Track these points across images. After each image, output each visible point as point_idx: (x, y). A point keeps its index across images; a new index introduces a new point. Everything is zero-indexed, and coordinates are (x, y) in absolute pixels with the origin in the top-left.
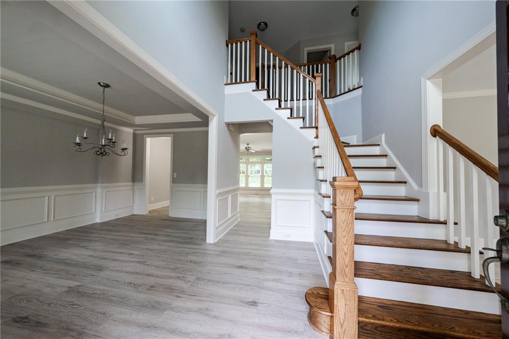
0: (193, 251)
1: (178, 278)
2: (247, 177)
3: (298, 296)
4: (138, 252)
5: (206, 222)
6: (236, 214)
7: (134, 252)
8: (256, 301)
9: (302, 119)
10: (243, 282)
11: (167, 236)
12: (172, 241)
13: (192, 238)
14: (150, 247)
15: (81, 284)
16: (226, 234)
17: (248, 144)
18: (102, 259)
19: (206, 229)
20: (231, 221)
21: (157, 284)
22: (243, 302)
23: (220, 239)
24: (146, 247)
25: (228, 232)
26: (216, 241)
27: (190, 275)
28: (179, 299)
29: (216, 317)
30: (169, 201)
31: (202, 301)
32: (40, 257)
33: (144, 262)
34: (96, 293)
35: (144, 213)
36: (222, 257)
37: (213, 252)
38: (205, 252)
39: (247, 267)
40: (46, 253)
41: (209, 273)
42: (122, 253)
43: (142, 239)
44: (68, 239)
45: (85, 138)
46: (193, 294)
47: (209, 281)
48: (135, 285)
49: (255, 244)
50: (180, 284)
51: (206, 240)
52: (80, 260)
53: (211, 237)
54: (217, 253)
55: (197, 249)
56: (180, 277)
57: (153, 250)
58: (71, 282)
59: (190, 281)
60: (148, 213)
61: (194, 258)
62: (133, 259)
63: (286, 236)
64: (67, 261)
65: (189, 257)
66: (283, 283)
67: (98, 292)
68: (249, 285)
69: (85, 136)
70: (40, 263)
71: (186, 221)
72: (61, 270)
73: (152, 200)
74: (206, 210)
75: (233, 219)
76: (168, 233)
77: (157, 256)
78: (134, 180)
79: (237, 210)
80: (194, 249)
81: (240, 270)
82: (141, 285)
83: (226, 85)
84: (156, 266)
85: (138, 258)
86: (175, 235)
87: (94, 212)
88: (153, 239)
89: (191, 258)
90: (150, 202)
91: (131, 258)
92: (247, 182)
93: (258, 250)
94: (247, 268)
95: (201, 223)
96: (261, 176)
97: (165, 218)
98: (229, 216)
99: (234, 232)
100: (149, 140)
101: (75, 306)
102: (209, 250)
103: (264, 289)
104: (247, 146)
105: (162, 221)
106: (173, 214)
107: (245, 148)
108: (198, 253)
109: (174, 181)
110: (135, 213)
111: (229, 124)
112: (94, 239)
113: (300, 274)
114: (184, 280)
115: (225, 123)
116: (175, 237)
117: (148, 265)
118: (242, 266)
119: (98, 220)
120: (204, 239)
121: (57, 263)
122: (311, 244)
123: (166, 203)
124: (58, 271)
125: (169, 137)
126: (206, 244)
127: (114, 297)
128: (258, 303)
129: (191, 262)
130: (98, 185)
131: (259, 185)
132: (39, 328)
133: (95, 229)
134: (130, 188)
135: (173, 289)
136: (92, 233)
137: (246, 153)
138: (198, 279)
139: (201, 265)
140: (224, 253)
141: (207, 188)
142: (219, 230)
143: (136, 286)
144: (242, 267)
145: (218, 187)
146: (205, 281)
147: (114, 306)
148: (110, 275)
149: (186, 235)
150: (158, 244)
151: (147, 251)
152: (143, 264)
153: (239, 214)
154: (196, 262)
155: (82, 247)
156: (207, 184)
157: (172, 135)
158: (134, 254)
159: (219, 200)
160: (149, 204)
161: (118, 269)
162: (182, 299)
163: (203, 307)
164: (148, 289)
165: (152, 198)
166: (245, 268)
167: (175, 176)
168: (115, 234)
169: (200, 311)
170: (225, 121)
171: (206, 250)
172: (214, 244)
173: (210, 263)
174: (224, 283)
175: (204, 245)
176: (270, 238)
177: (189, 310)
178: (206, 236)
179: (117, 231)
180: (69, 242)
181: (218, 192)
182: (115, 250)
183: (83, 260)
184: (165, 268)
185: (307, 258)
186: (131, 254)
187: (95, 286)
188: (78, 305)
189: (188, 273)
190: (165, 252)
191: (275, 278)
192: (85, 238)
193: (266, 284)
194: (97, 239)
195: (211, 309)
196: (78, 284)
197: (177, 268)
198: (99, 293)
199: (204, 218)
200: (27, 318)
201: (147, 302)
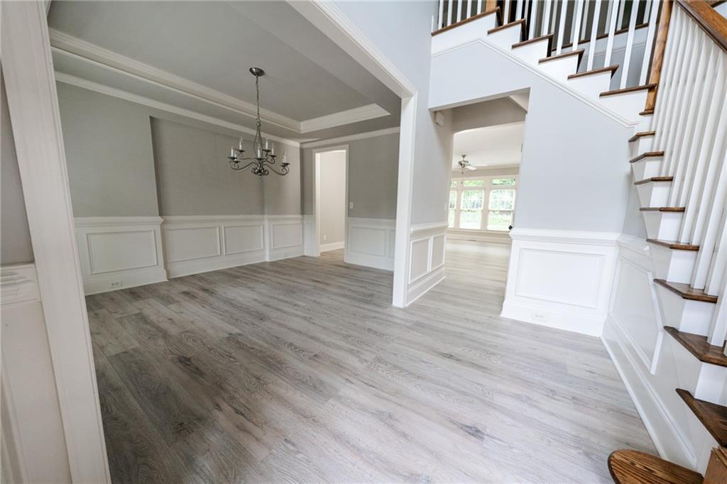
0: (373, 314)
1: (351, 351)
2: (458, 212)
3: (577, 448)
4: (304, 304)
5: (393, 275)
6: (440, 268)
7: (301, 303)
8: (479, 428)
9: (609, 74)
10: (452, 385)
11: (341, 288)
12: (345, 296)
13: (372, 295)
14: (318, 300)
15: (241, 332)
16: (422, 296)
17: (464, 156)
18: (265, 305)
19: (392, 284)
20: (430, 278)
21: (323, 353)
22: (452, 422)
23: (412, 304)
24: (313, 299)
25: (425, 294)
26: (407, 305)
27: (367, 351)
28: (349, 384)
29: (405, 435)
30: (344, 242)
31: (384, 398)
32: (211, 293)
33: (310, 318)
34: (254, 348)
35: (315, 255)
36: (415, 333)
37: (403, 323)
38: (390, 319)
39: (461, 358)
40: (216, 289)
41: (396, 355)
42: (286, 302)
43: (310, 287)
44: (238, 277)
45: (242, 151)
46: (371, 383)
47: (395, 367)
48: (296, 348)
49: (474, 321)
50: (352, 361)
51: (392, 301)
52: (245, 303)
53: (400, 298)
54: (408, 324)
55: (379, 313)
56: (353, 350)
57: (322, 304)
58: (233, 327)
59: (366, 361)
60: (319, 255)
61: (374, 326)
62: (298, 313)
63: (537, 316)
64: (233, 302)
65: (367, 322)
66: (535, 406)
67: (256, 347)
68: (464, 393)
69: (240, 148)
70: (211, 299)
71: (364, 271)
72: (227, 311)
73: (325, 239)
74: (393, 257)
75: (434, 275)
76: (341, 285)
77: (326, 313)
78: (303, 213)
79: (441, 262)
80: (375, 312)
81: (447, 361)
82: (303, 351)
83: (433, 34)
84: (323, 328)
85: (303, 312)
86: (350, 287)
87: (262, 248)
88: (323, 290)
89: (369, 324)
90: (323, 242)
91: (296, 310)
92: (457, 221)
93: (479, 332)
94: (460, 360)
95: (384, 276)
96: (482, 211)
97: (340, 264)
98: (429, 269)
99: (435, 295)
100: (318, 157)
101: (231, 359)
102: (397, 318)
103: (494, 408)
104: (461, 159)
105: (335, 267)
106: (349, 260)
107: (457, 164)
108: (380, 319)
109: (350, 213)
110: (306, 254)
111: (435, 112)
112: (261, 280)
113: (573, 398)
114: (358, 357)
115: (430, 110)
116: (349, 290)
117: (314, 324)
118: (452, 356)
119: (267, 259)
120: (390, 299)
121: (225, 302)
122: (599, 341)
123: (340, 245)
124: (223, 312)
125: (343, 149)
126: (392, 308)
127: (271, 358)
128: (484, 434)
129: (370, 330)
130: (265, 216)
131: (477, 226)
132: (197, 376)
133: (264, 269)
134: (299, 222)
135: (341, 367)
136: (260, 273)
137: (460, 171)
138: (379, 360)
139: (384, 338)
140: (419, 326)
141: (394, 224)
142: (411, 290)
143: (297, 350)
144: (450, 356)
145: (413, 221)
146: (390, 366)
147: (270, 371)
148: (272, 329)
149: (363, 290)
150: (328, 297)
151: (314, 304)
152: (309, 321)
153: (444, 269)
154: (376, 332)
155: (249, 287)
156: (395, 218)
157: (347, 146)
158: (299, 306)
159: (413, 243)
160: (321, 244)
161: (281, 322)
162: (352, 386)
163: (384, 410)
164: (310, 359)
165: (325, 236)
166: (457, 360)
167: (351, 207)
168: (283, 277)
169: (379, 415)
170: (430, 107)
171: (392, 316)
172: (405, 310)
173: (398, 338)
174: (419, 377)
175: (389, 309)
176: (501, 316)
177: (363, 409)
178: (392, 295)
179: (284, 274)
180: (239, 280)
181: (412, 230)
182: (280, 297)
183: (248, 304)
184: (334, 332)
185: (588, 368)
186: (296, 305)
187: (253, 338)
188: (235, 359)
189: (366, 347)
190: (335, 309)
191: (518, 392)
192: (253, 278)
193: (499, 400)
194: (264, 280)
195: (397, 417)
196: (238, 331)
197: (350, 336)
198: (257, 350)
199: (390, 269)
200: (189, 360)
201: (308, 378)
